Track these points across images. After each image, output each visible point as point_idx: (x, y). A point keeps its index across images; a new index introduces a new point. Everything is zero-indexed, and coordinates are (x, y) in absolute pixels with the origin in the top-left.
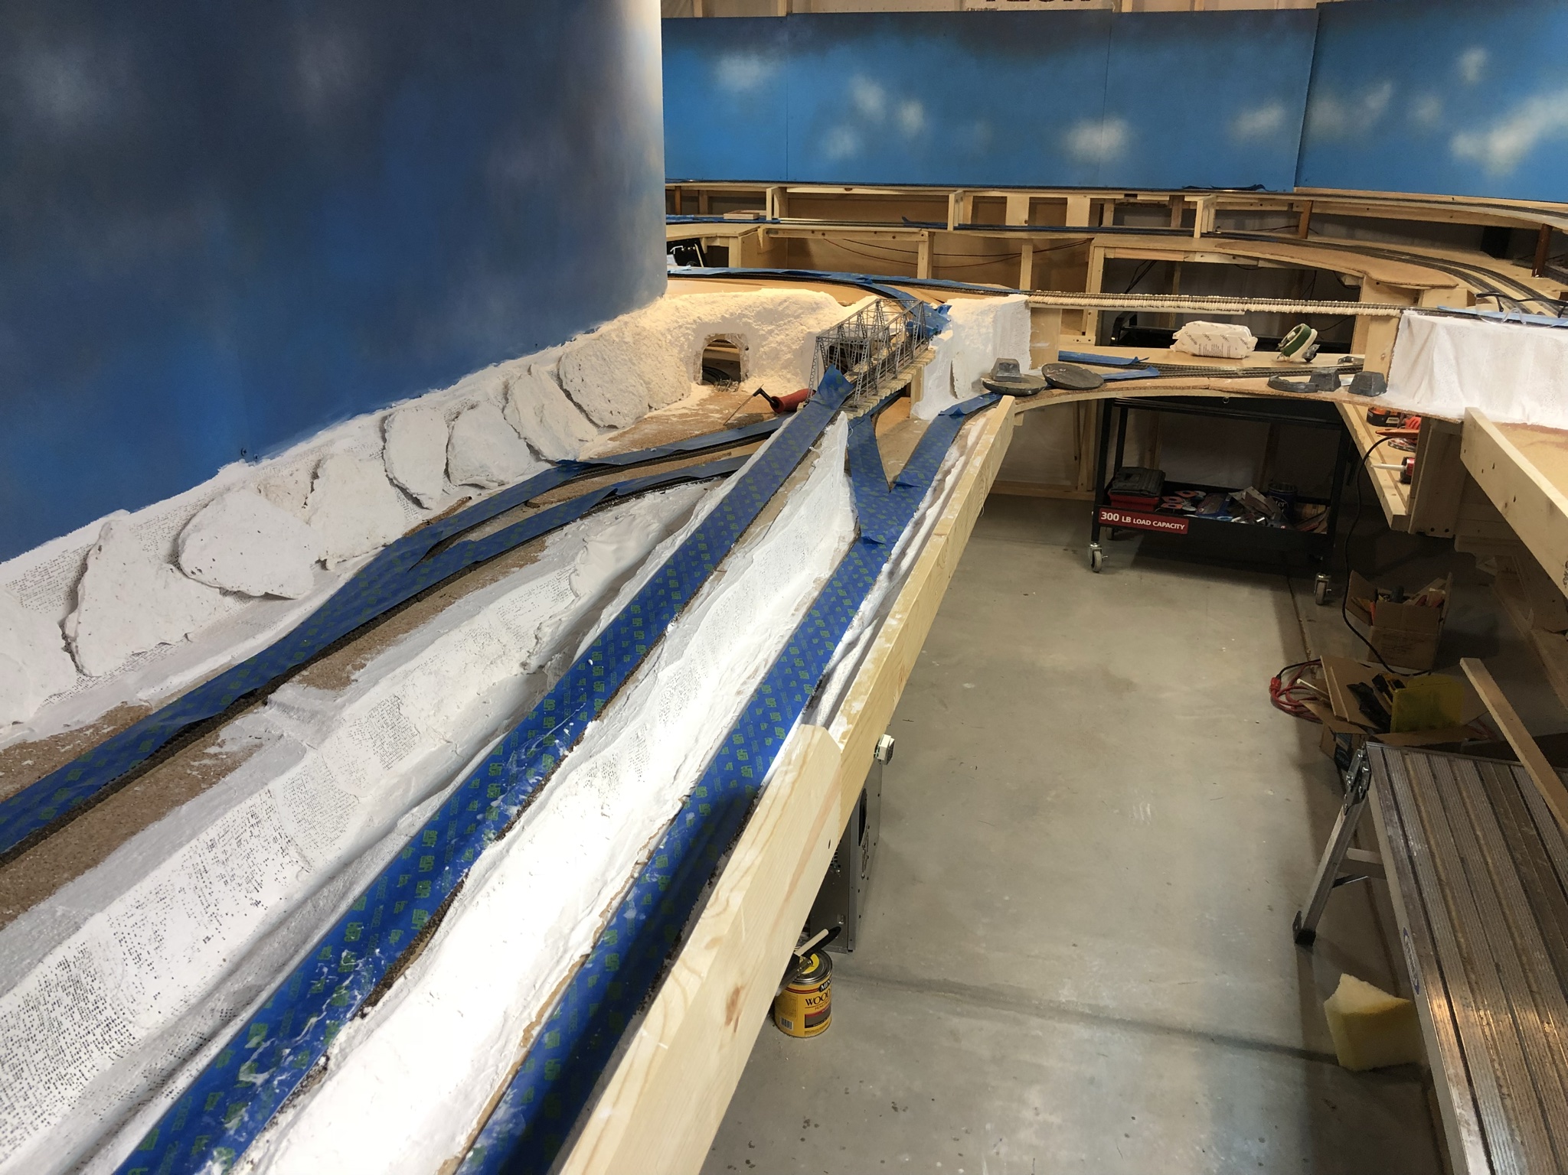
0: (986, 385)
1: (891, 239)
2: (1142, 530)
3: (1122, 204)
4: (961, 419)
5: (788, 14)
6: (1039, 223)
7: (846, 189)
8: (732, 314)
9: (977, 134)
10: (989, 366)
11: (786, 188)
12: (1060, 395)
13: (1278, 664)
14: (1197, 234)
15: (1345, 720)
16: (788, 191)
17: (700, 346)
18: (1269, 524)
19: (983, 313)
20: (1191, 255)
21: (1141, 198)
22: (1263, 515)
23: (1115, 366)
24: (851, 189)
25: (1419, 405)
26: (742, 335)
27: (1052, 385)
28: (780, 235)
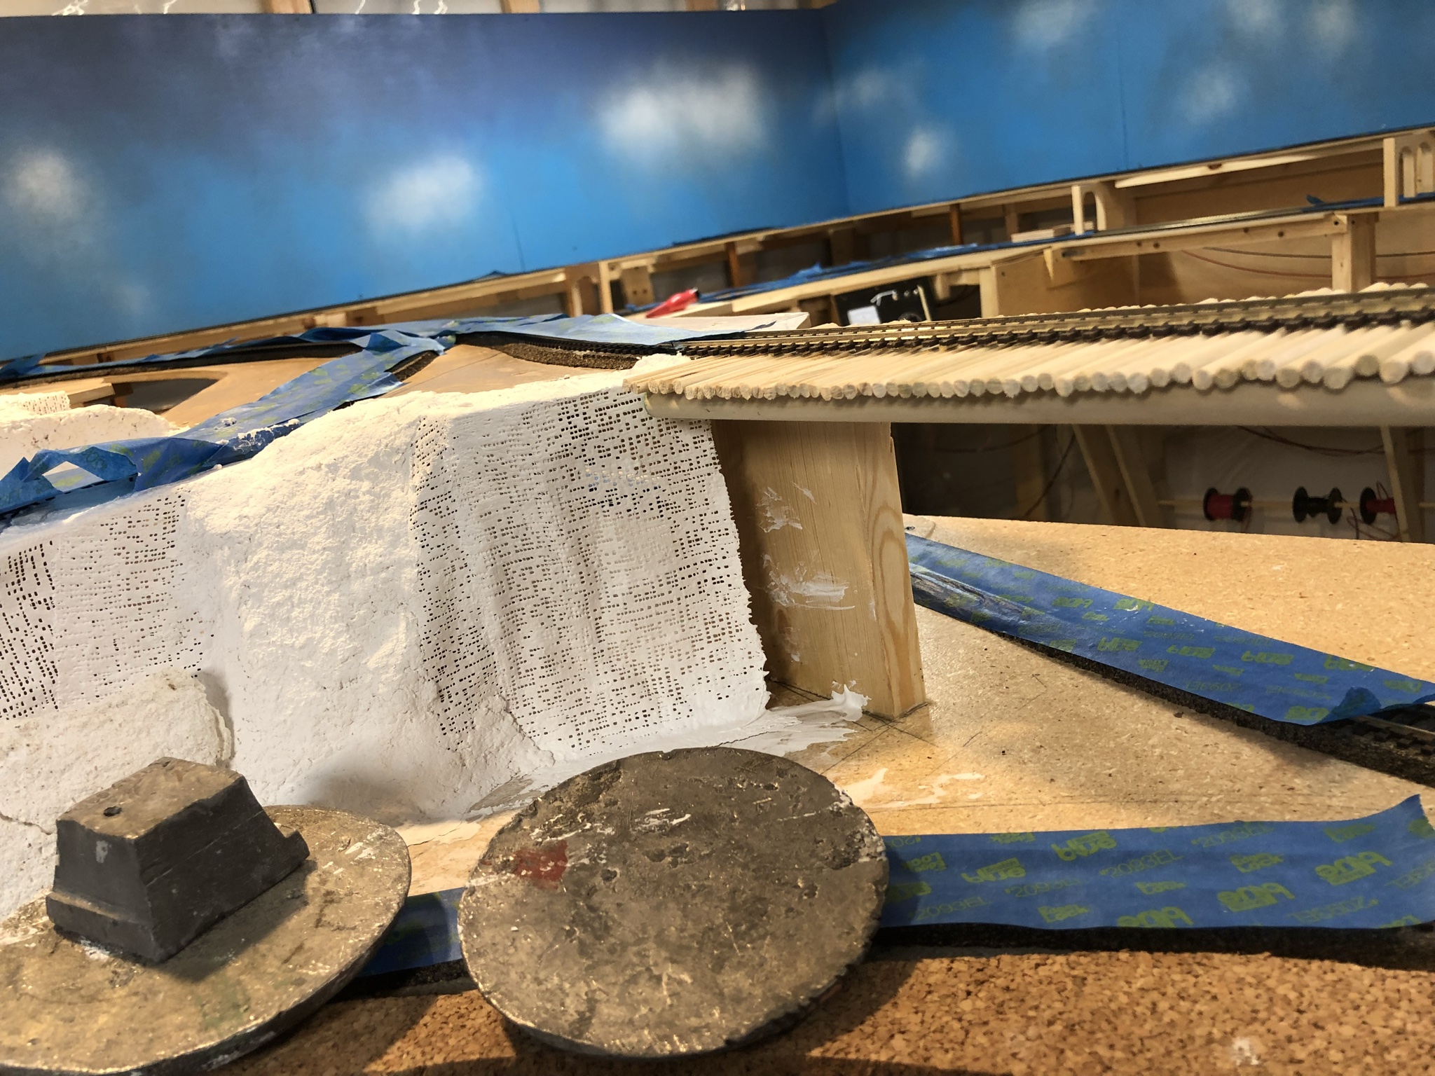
1: (1276, 238)
7: (1211, 167)
11: (1113, 182)
16: (1119, 185)
24: (1219, 166)
28: (1088, 256)
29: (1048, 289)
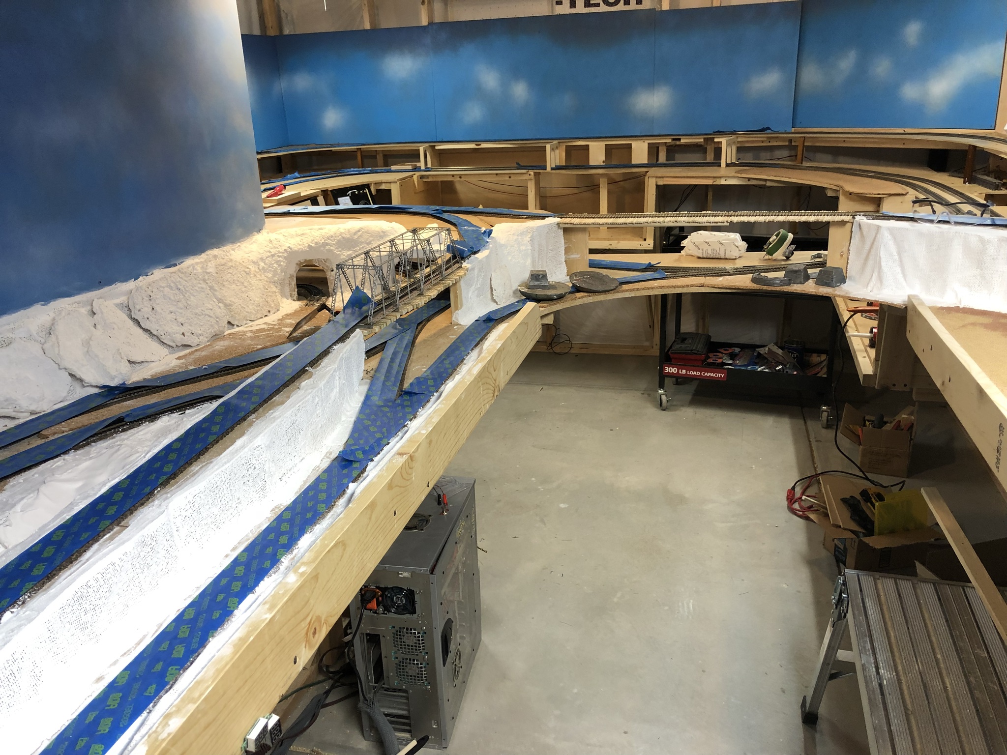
0: (523, 293)
1: (508, 178)
2: (694, 378)
3: (671, 146)
4: (491, 324)
5: (429, 24)
6: (614, 162)
7: (476, 145)
8: (316, 243)
9: (566, 102)
10: (526, 275)
11: (435, 146)
12: (582, 297)
13: (793, 477)
14: (723, 164)
15: (840, 527)
16: (437, 148)
17: (293, 270)
18: (785, 371)
19: (522, 234)
20: (718, 180)
21: (684, 141)
22: (782, 364)
23: (634, 270)
24: (480, 145)
25: (871, 293)
26: (327, 259)
27: (577, 289)
28: (431, 179)
29: (415, 193)
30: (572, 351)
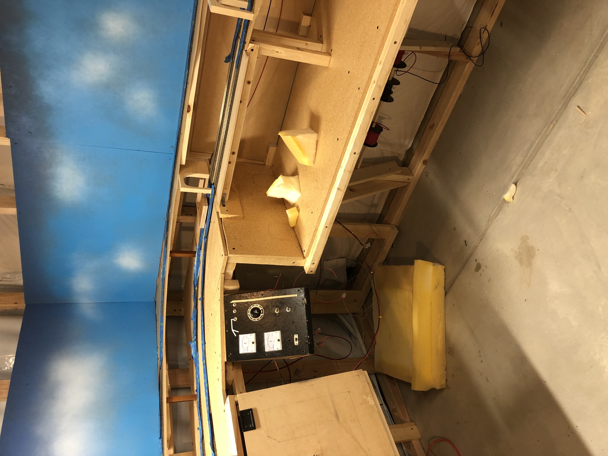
29: (244, 218)
30: (490, 28)
